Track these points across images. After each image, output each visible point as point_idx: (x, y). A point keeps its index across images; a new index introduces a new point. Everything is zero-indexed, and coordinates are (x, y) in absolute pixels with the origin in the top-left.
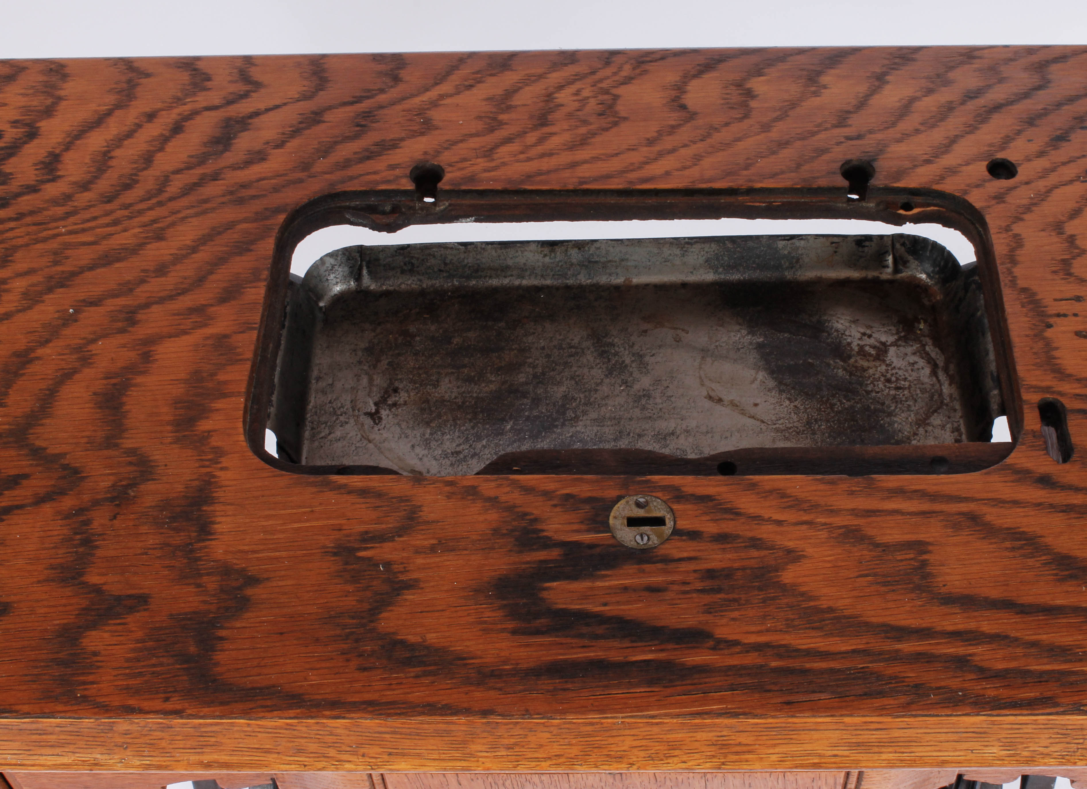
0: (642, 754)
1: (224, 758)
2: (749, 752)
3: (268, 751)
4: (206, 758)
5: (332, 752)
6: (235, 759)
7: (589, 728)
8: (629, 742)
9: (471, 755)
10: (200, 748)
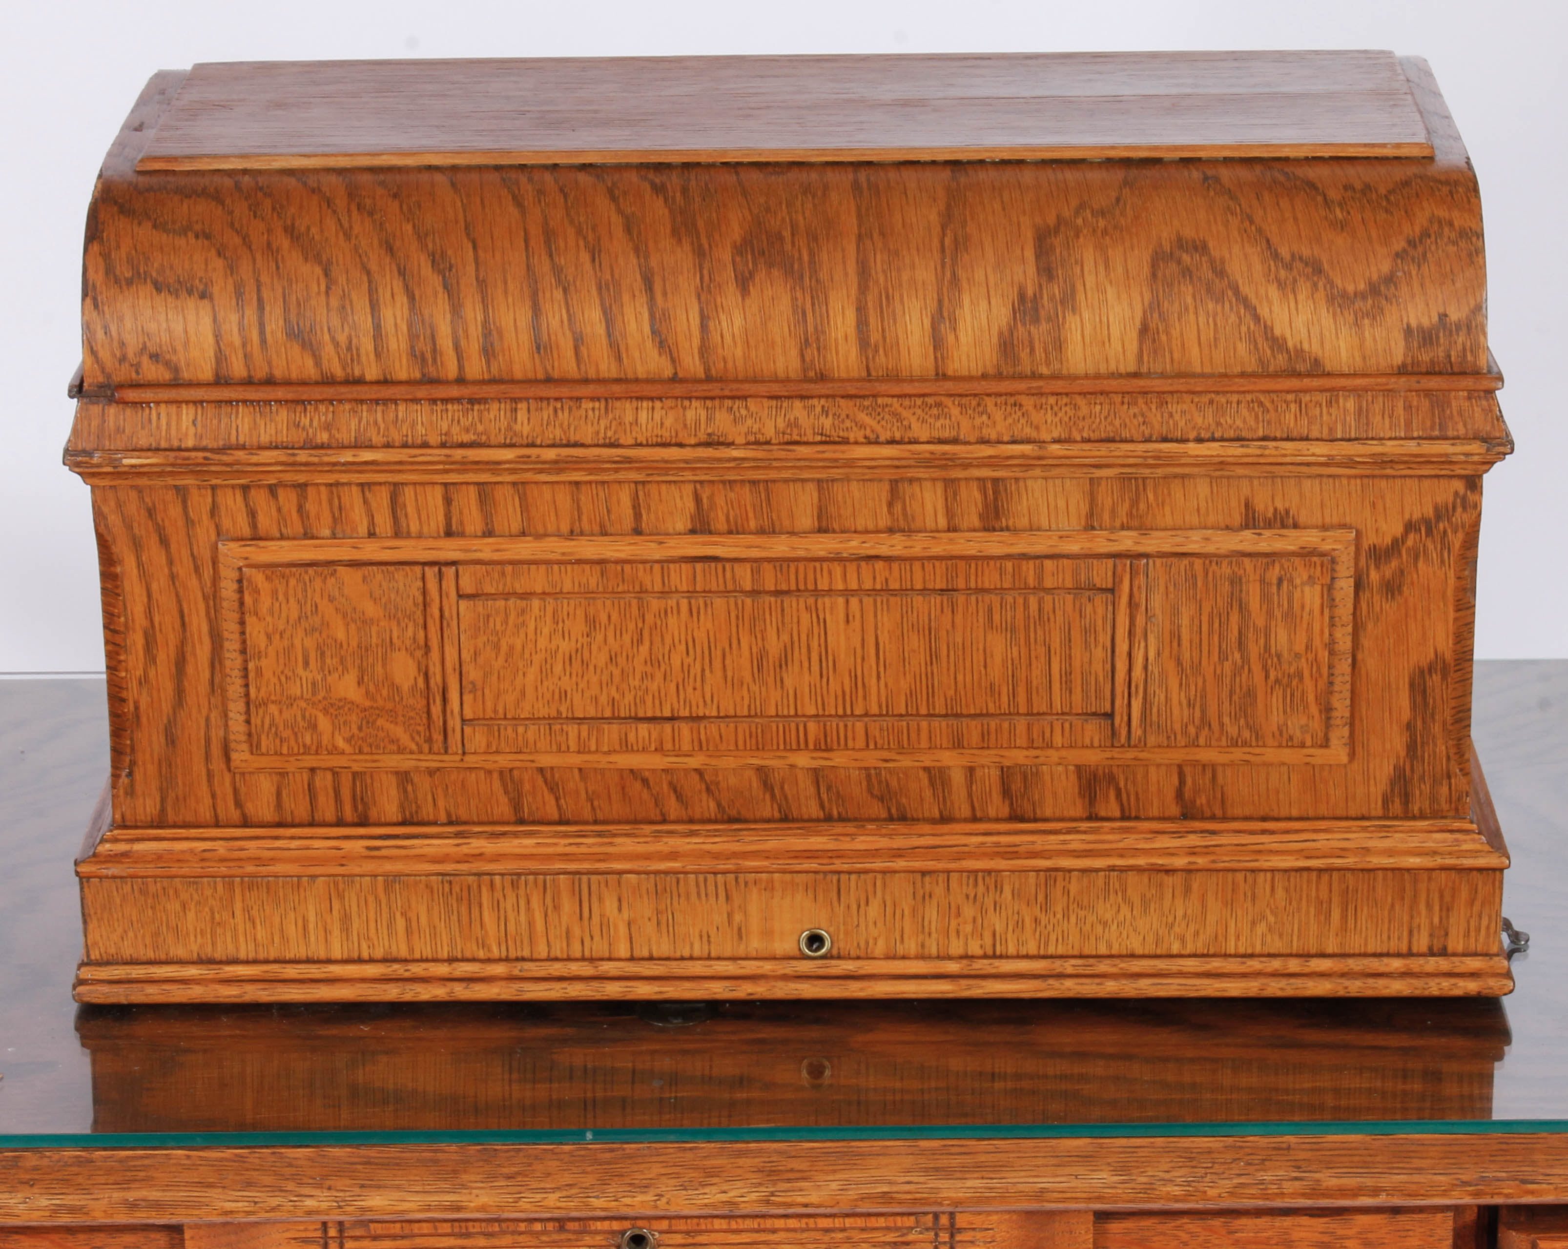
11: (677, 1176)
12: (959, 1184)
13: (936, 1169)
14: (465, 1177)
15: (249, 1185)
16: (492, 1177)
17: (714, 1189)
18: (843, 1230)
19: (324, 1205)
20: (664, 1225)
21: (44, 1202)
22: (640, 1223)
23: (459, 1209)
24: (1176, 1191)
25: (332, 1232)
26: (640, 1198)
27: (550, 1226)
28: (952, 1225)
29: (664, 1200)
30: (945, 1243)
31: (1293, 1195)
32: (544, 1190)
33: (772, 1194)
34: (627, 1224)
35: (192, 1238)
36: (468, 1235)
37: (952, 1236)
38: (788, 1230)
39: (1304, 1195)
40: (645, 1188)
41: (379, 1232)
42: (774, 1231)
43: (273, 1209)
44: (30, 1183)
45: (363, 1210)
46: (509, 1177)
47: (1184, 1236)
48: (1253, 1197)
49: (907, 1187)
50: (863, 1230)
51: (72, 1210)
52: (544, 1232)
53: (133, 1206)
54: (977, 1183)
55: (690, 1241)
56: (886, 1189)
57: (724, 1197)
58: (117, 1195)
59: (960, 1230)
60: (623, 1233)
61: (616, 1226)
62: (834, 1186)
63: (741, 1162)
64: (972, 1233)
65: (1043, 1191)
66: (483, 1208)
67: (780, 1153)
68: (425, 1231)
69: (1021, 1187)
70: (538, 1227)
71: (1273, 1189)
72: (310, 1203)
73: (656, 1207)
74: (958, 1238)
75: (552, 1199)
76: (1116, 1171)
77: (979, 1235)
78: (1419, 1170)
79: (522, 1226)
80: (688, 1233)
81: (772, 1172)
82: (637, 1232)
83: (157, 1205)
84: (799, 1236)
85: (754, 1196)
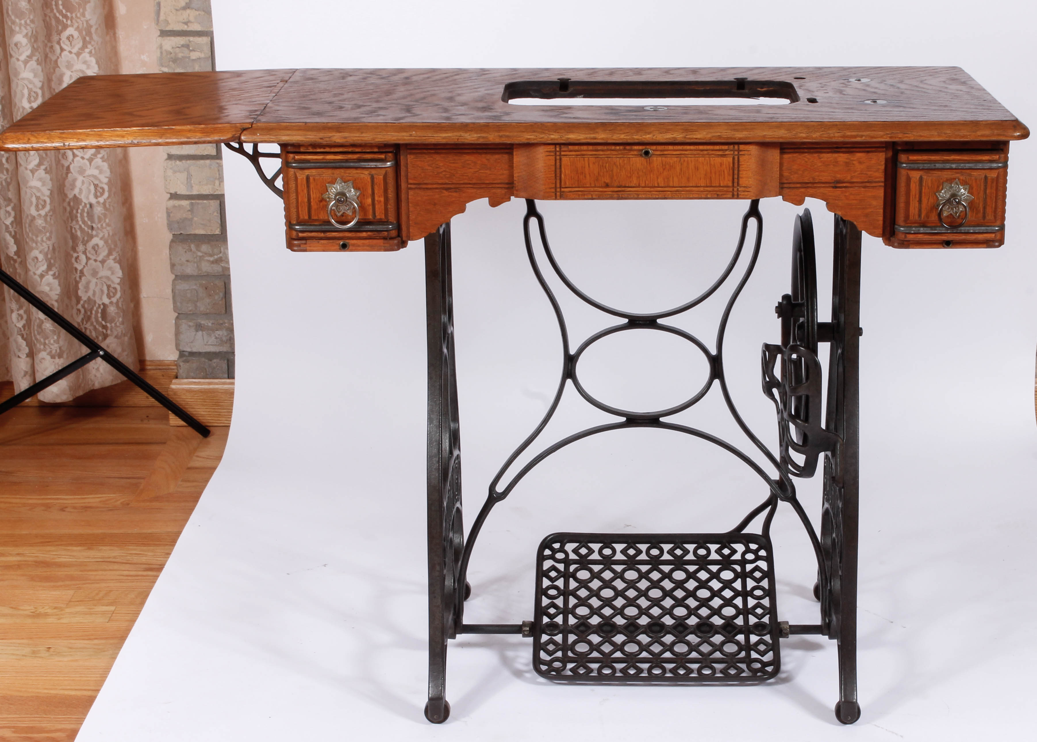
0: (658, 132)
1: (508, 134)
2: (696, 131)
3: (524, 132)
4: (501, 134)
5: (547, 132)
6: (511, 134)
7: (639, 126)
8: (653, 129)
9: (597, 132)
10: (499, 131)
11: (659, 130)
12: (741, 133)
13: (734, 129)
14: (597, 130)
15: (534, 132)
16: (606, 130)
17: (670, 134)
18: (707, 150)
19: (557, 137)
20: (654, 147)
21: (476, 135)
22: (648, 147)
23: (595, 139)
24: (804, 135)
25: (558, 149)
26: (648, 136)
27: (621, 147)
28: (739, 149)
29: (655, 137)
30: (736, 155)
31: (838, 137)
32: (621, 134)
33: (687, 135)
34: (644, 147)
35: (516, 155)
36: (597, 150)
37: (738, 153)
38: (691, 150)
39: (841, 137)
40: (649, 133)
41: (572, 149)
42: (686, 150)
43: (542, 138)
44: (471, 131)
45: (568, 139)
46: (610, 130)
47: (806, 160)
48: (826, 137)
49: (725, 134)
50: (713, 150)
51: (483, 138)
52: (620, 150)
53: (501, 137)
54: (746, 133)
55: (662, 153)
56: (719, 134)
57: (672, 136)
58: (496, 134)
59: (741, 151)
60: (642, 150)
61: (641, 147)
62: (705, 133)
63: (677, 127)
64: (744, 152)
65: (765, 135)
66: (602, 139)
67: (688, 125)
68: (585, 149)
69: (759, 134)
70: (618, 148)
71: (832, 135)
72: (552, 136)
73: (653, 139)
74: (740, 153)
75: (622, 136)
76: (787, 130)
77: (746, 152)
78: (874, 131)
79: (613, 147)
80: (661, 151)
81: (686, 130)
82: (646, 150)
83: (508, 137)
84: (693, 152)
85: (681, 136)
